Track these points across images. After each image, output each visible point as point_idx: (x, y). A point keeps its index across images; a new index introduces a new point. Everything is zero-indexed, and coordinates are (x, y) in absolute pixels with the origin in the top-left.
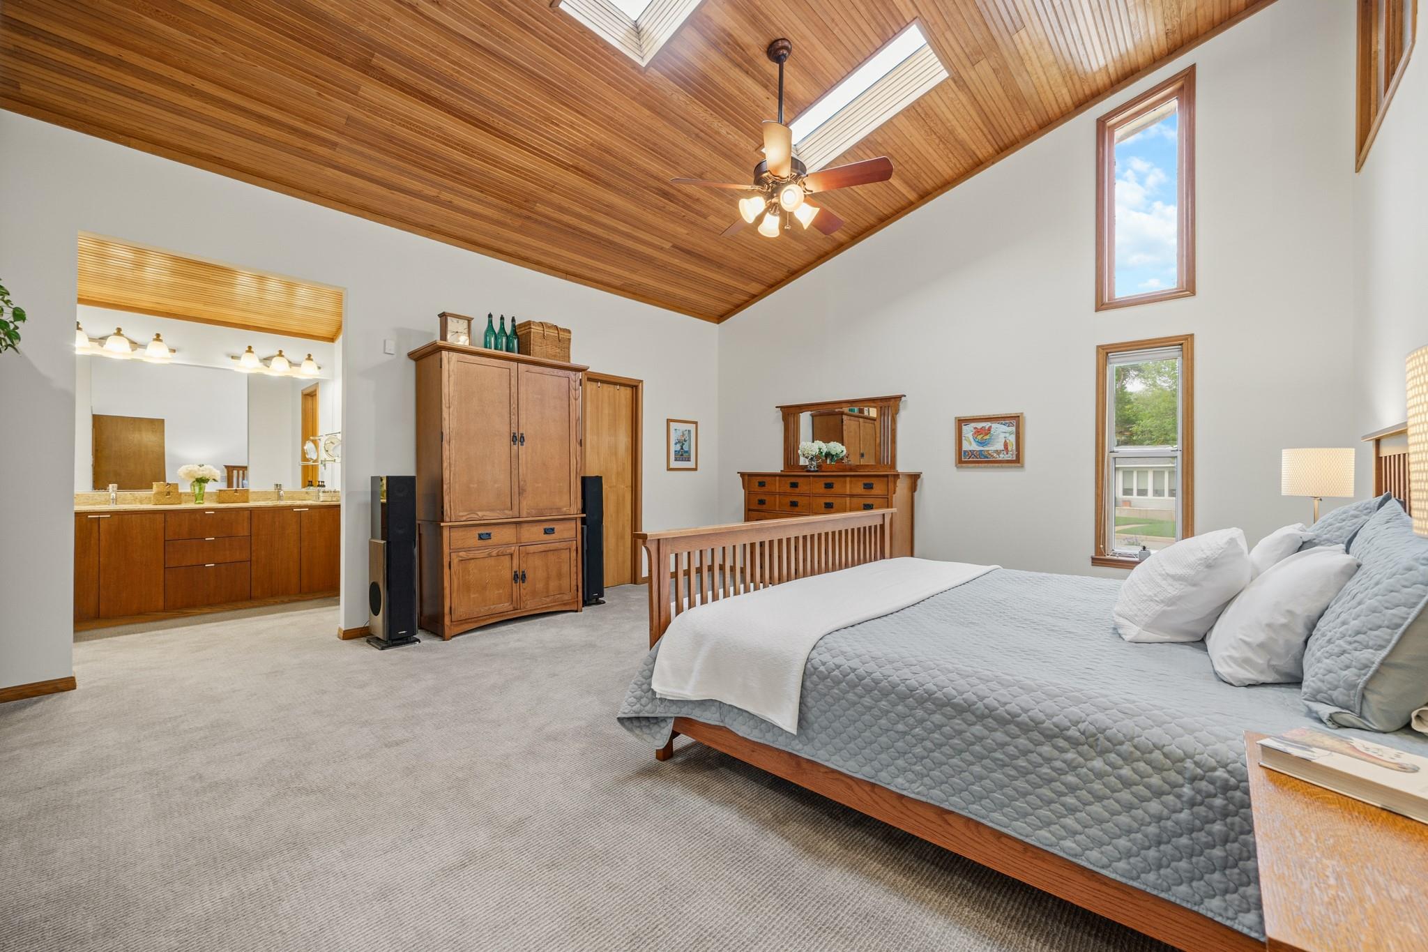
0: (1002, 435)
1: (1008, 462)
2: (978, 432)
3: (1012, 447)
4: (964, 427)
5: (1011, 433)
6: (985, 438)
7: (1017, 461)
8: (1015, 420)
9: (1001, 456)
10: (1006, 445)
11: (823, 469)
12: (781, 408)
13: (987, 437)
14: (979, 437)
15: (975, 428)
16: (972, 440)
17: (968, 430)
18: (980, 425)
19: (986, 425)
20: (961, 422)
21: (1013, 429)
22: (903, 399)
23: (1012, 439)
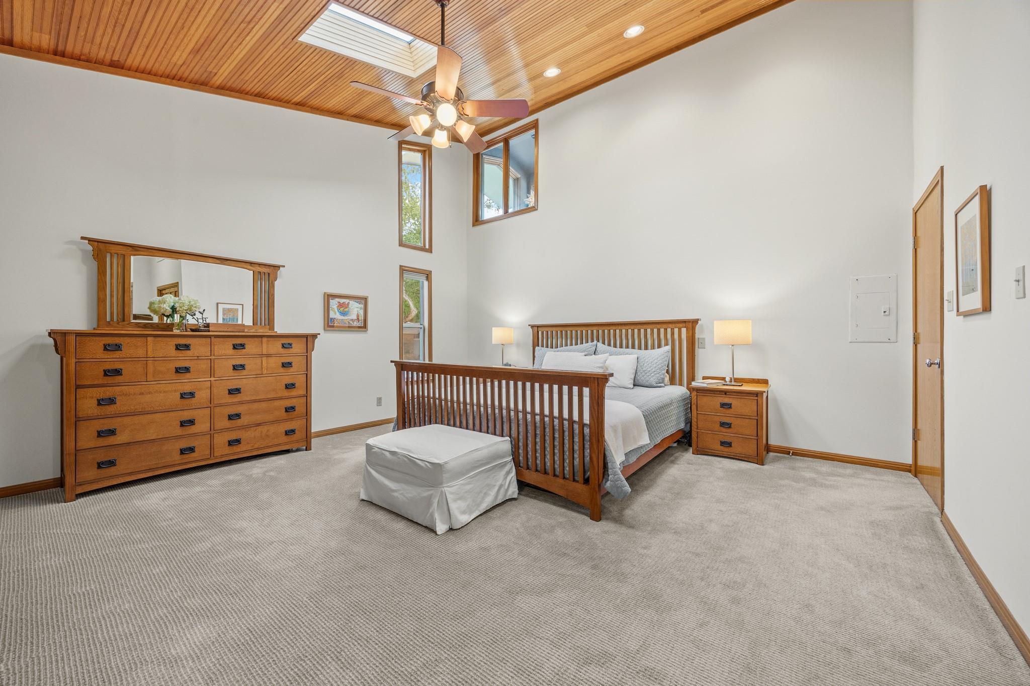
0: (355, 309)
1: (359, 327)
2: (341, 305)
3: (362, 318)
4: (331, 301)
5: (361, 308)
6: (345, 310)
7: (364, 327)
8: (364, 300)
9: (355, 323)
10: (358, 316)
11: (211, 329)
12: (91, 241)
13: (347, 310)
14: (342, 309)
15: (339, 302)
16: (336, 310)
17: (334, 303)
18: (342, 301)
19: (346, 301)
20: (329, 297)
21: (362, 306)
22: (281, 269)
23: (362, 313)
